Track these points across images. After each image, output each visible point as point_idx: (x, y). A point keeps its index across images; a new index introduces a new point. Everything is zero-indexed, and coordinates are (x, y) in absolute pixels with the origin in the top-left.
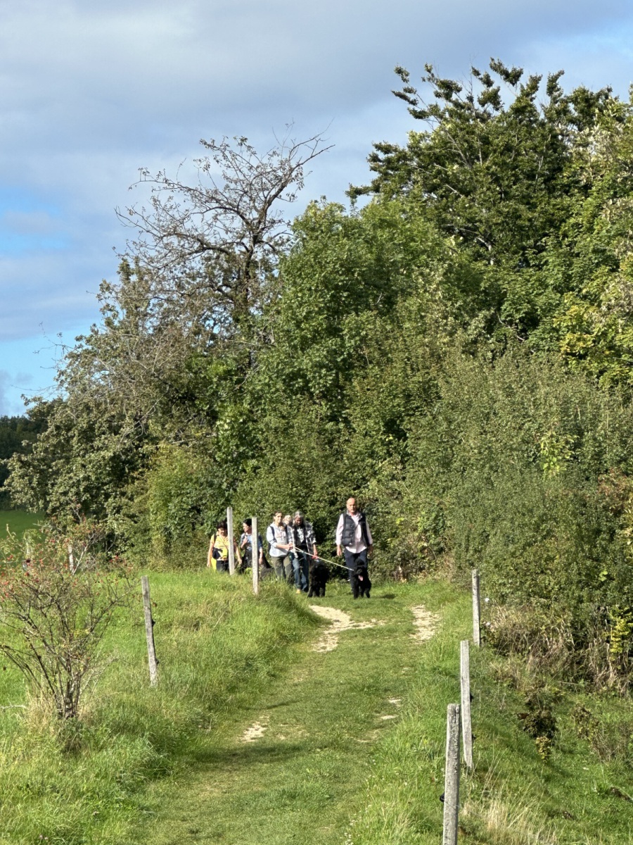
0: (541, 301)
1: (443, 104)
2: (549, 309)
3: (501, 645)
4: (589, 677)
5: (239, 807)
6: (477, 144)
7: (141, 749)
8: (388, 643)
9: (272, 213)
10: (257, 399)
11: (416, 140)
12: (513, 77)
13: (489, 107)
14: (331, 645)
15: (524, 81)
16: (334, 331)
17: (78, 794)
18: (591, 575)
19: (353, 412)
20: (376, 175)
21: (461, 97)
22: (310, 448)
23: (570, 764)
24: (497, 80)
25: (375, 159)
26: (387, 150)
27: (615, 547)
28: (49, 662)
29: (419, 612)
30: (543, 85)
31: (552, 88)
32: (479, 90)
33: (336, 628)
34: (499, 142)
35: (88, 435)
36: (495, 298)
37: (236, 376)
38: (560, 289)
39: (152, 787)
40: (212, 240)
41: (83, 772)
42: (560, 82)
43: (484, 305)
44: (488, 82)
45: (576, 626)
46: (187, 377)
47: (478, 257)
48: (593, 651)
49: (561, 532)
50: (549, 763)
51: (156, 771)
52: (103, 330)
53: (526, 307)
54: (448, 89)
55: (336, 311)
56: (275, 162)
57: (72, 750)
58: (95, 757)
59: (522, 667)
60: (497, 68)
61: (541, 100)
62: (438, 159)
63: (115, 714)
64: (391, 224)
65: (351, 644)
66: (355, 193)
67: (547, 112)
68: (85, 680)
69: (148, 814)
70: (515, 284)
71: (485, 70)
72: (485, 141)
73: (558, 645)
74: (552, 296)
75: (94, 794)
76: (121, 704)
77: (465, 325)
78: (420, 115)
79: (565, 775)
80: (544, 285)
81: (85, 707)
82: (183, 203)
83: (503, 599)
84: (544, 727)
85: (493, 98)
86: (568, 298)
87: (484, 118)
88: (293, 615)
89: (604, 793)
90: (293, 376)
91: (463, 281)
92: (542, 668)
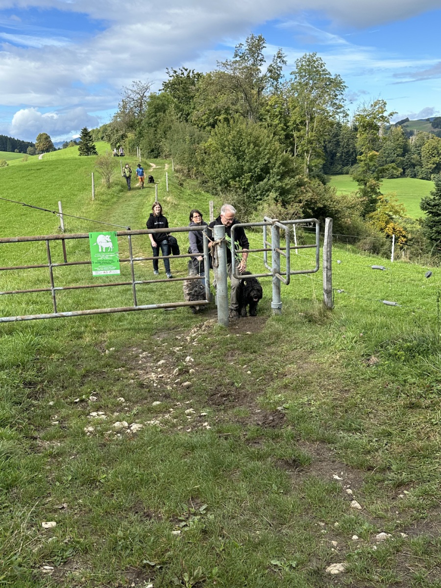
0: (190, 111)
1: (174, 75)
2: (191, 112)
3: (177, 171)
4: (190, 176)
5: (133, 197)
6: (180, 82)
7: (119, 187)
8: (160, 170)
9: (145, 94)
10: (143, 127)
11: (169, 81)
12: (186, 70)
13: (182, 75)
14: (152, 170)
15: (188, 71)
16: (156, 116)
17: (109, 194)
18: (191, 160)
19: (158, 130)
20: (163, 87)
21: (178, 73)
22: (151, 136)
23: (185, 191)
24: (183, 70)
25: (163, 84)
26: (165, 83)
27: (195, 156)
28: (105, 174)
29: (166, 165)
30: (191, 71)
31: (193, 72)
32: (180, 72)
33: (153, 167)
34: (184, 82)
35: (117, 131)
36: (182, 110)
37: (139, 123)
38: (193, 109)
39: (121, 193)
40: (135, 99)
41: (110, 191)
42: (194, 71)
43: (181, 111)
44: (182, 71)
45: (188, 168)
46: (131, 123)
47: (180, 103)
48: (191, 173)
49: (187, 153)
50: (181, 190)
51: (121, 191)
52: (119, 112)
53: (187, 112)
54: (175, 72)
55: (156, 112)
56: (145, 85)
57: (109, 187)
58: (112, 189)
59: (179, 175)
60: (184, 68)
61: (191, 74)
62: (173, 84)
63: (116, 182)
64: (165, 97)
65: (155, 170)
66: (160, 90)
67: (192, 76)
68: (111, 177)
69: (120, 197)
70: (186, 108)
71: (181, 68)
72: (182, 81)
73: (185, 171)
74: (192, 110)
75: (111, 194)
76: (117, 180)
77: (177, 115)
78: (170, 77)
79: (184, 192)
80: (190, 108)
81: (111, 181)
82: (130, 92)
83: (177, 164)
84: (181, 185)
85: (183, 74)
86: (194, 111)
87: (181, 77)
88: (146, 165)
89: (189, 195)
90: (150, 123)
91: (177, 107)
92: (183, 175)
